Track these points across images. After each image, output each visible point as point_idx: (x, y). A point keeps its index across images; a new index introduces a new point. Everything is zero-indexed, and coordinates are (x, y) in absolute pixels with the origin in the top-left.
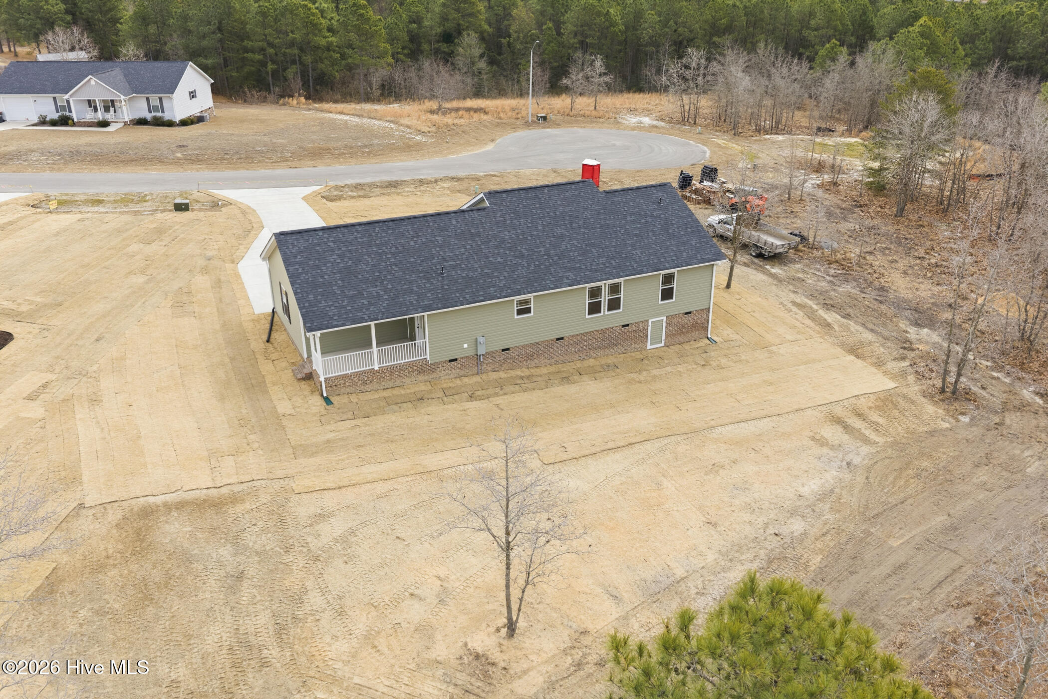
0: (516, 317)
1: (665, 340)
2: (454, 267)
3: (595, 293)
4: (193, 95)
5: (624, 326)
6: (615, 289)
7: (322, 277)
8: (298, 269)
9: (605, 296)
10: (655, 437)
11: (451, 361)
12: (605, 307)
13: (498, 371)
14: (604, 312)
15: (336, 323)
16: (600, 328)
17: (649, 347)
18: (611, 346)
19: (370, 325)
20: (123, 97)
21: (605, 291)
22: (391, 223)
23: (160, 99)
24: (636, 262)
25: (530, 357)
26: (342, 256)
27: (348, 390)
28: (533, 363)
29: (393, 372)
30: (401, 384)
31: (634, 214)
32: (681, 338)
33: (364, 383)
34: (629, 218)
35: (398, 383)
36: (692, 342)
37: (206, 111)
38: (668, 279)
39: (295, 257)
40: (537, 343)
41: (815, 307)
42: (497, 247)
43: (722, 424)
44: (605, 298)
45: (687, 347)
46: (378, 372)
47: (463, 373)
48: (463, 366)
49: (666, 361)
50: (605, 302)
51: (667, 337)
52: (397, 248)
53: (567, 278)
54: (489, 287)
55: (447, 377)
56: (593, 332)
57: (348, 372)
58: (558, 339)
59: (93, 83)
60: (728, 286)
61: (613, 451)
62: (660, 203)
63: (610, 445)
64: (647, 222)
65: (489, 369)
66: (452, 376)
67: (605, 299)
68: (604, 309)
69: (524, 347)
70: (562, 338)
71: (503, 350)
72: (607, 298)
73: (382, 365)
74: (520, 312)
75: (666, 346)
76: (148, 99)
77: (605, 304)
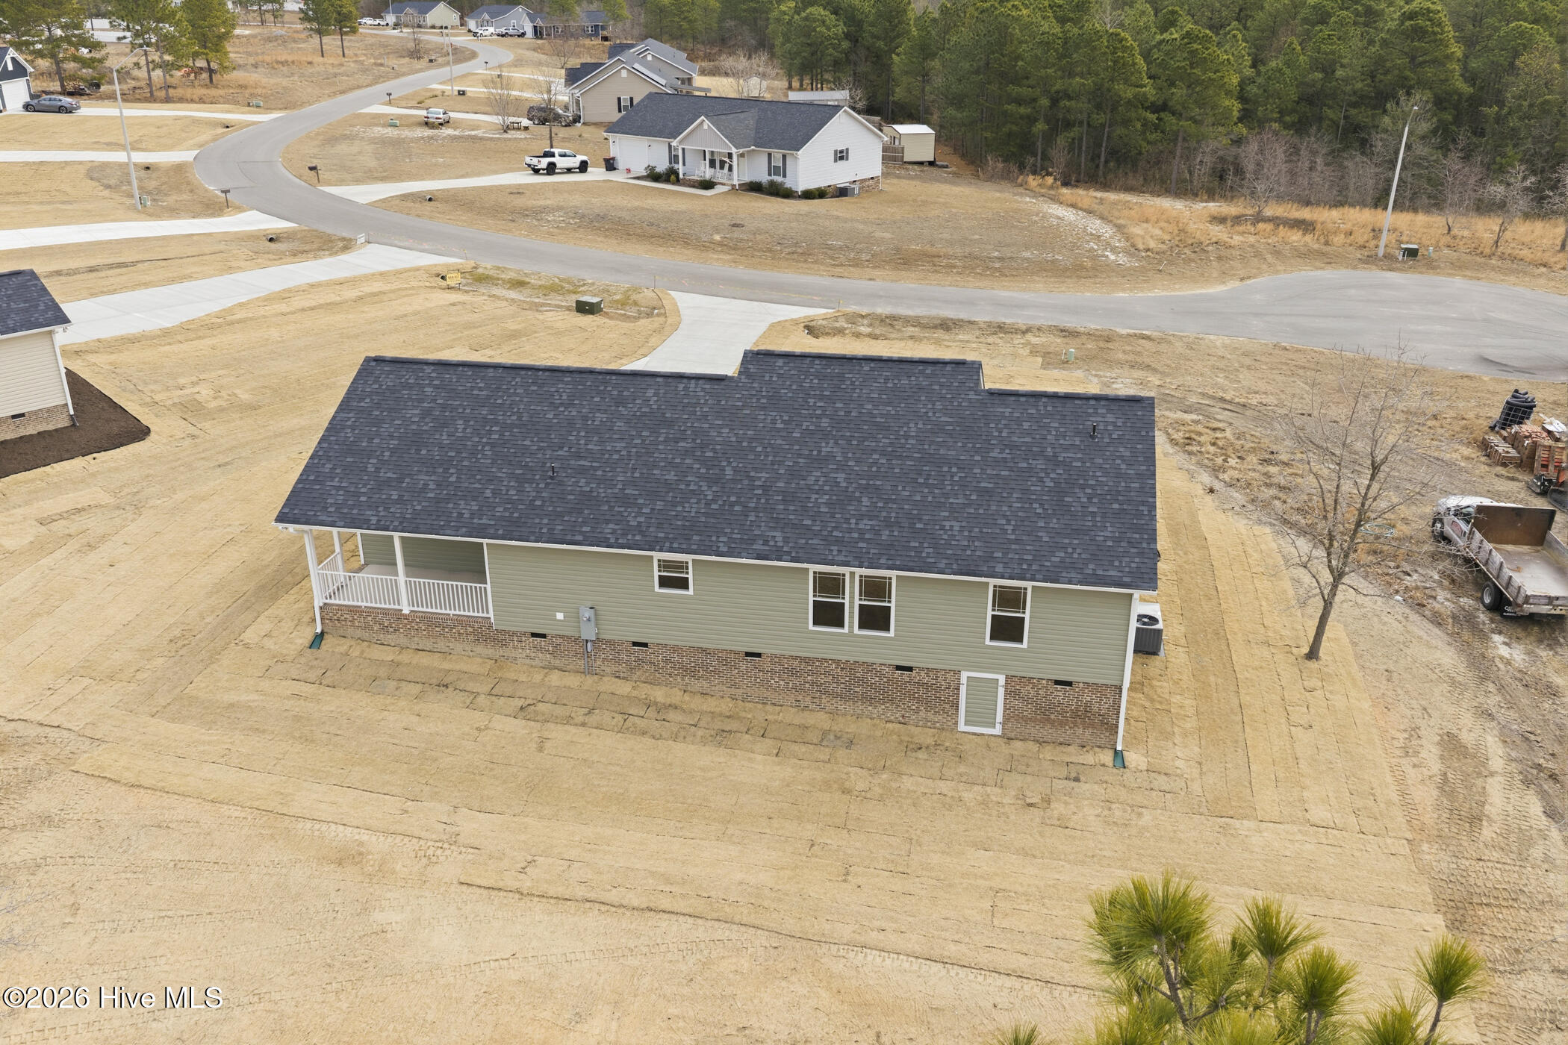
0: (657, 588)
1: (1003, 724)
2: (582, 471)
3: (829, 585)
4: (841, 156)
5: (899, 668)
6: (875, 588)
7: (370, 441)
8: (349, 418)
9: (852, 597)
10: (715, 915)
11: (534, 635)
12: (851, 617)
13: (624, 678)
14: (851, 626)
15: (324, 518)
16: (844, 658)
17: (962, 727)
18: (869, 699)
19: (392, 537)
20: (734, 150)
21: (852, 587)
22: (547, 374)
23: (784, 157)
24: (935, 546)
25: (690, 671)
26: (426, 413)
27: (359, 633)
28: (696, 685)
29: (434, 625)
30: (447, 650)
31: (1013, 447)
32: (1047, 732)
33: (384, 629)
34: (995, 453)
35: (442, 645)
36: (1071, 749)
37: (863, 181)
38: (1009, 599)
39: (362, 399)
40: (704, 650)
41: (1497, 763)
42: (686, 453)
43: (888, 948)
44: (852, 601)
45: (1048, 753)
46: (406, 617)
47: (557, 662)
48: (556, 651)
49: (962, 769)
50: (852, 607)
51: (1007, 718)
52: (520, 418)
53: (766, 542)
54: (607, 522)
55: (528, 661)
56: (826, 660)
57: (360, 604)
58: (748, 654)
59: (705, 127)
60: (1312, 654)
61: (604, 908)
62: (1093, 437)
63: (613, 896)
64: (1030, 470)
65: (608, 670)
66: (537, 662)
67: (852, 603)
68: (851, 623)
69: (676, 648)
70: (759, 655)
71: (635, 644)
72: (857, 602)
73: (416, 609)
74: (664, 582)
75: (1007, 738)
76: (770, 155)
77: (851, 613)
